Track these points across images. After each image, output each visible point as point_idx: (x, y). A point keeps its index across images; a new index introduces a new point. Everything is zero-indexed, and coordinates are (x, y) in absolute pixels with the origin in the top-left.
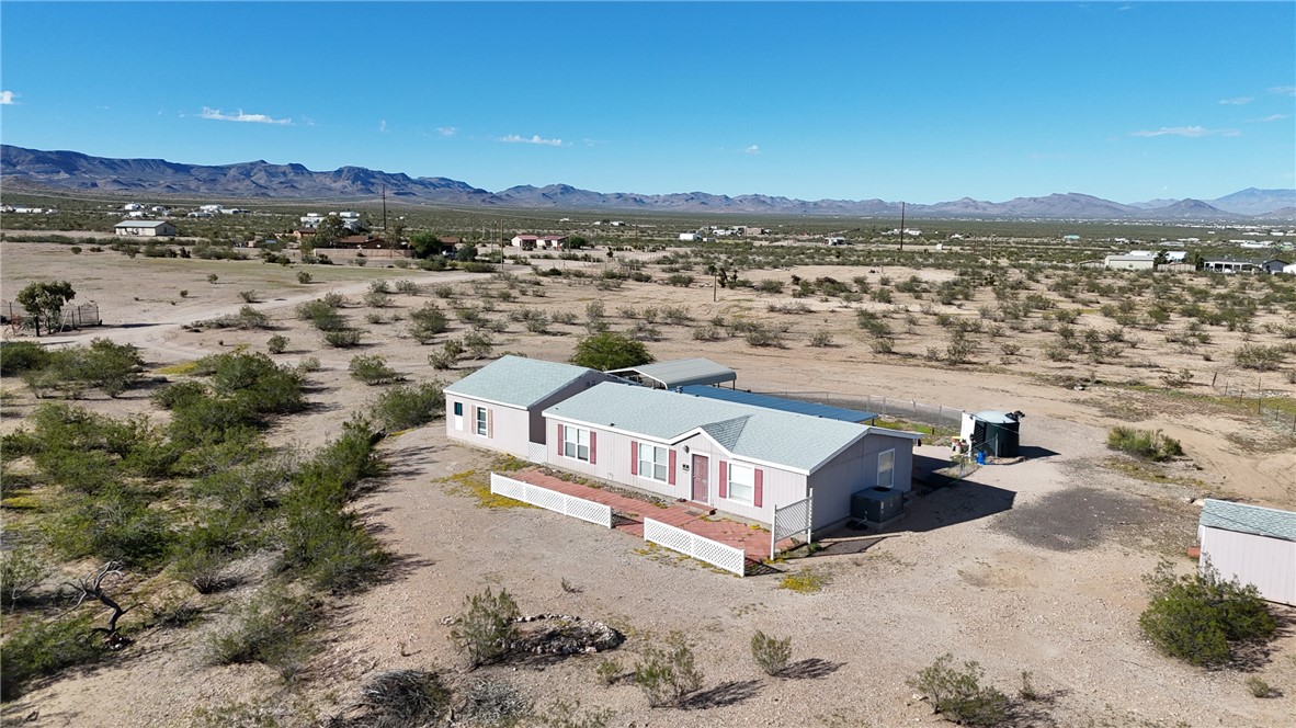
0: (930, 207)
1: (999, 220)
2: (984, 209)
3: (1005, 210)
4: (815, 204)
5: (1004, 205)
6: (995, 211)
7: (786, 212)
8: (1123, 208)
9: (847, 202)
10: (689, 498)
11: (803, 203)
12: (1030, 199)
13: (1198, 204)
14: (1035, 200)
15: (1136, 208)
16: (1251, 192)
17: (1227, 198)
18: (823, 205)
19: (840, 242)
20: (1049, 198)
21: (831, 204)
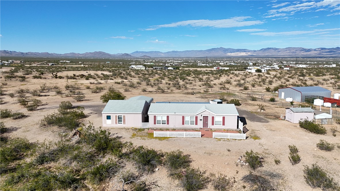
0: (63, 55)
1: (83, 58)
2: (78, 55)
3: (83, 56)
4: (26, 53)
5: (83, 54)
6: (81, 56)
7: (16, 56)
8: (112, 55)
9: (37, 53)
10: (202, 127)
11: (22, 53)
12: (89, 53)
13: (127, 55)
14: (91, 53)
15: (114, 55)
16: (137, 52)
17: (133, 53)
18: (29, 53)
19: (53, 65)
20: (94, 52)
21: (32, 53)
